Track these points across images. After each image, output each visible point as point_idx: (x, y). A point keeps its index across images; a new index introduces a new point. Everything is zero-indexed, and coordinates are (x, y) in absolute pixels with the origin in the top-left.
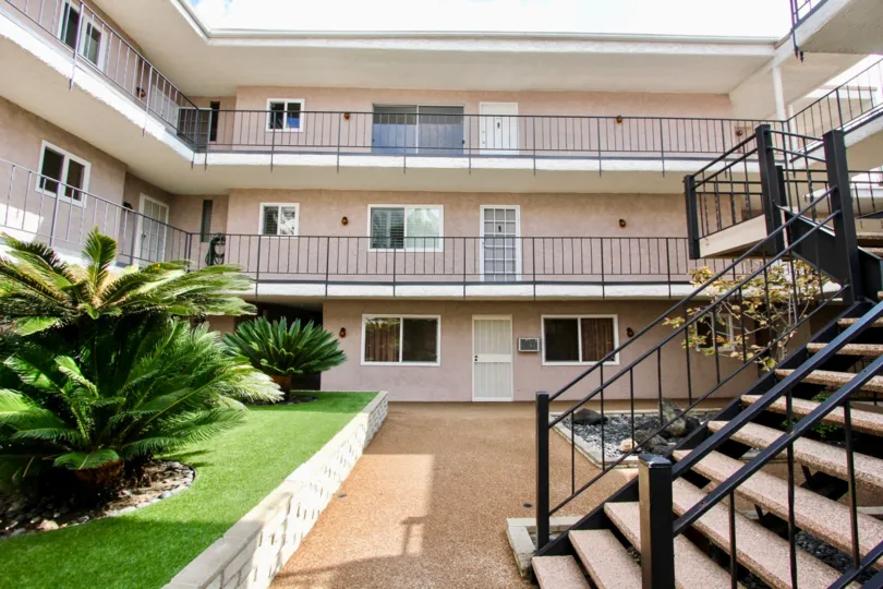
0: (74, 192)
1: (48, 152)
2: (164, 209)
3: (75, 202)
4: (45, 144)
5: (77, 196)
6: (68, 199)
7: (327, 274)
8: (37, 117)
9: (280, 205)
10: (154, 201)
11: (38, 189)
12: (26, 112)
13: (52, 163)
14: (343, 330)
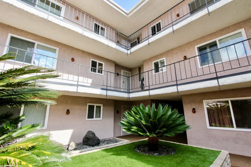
0: (100, 71)
1: (93, 62)
2: (129, 73)
3: (101, 74)
4: (92, 59)
5: (101, 73)
6: (99, 74)
7: (177, 81)
8: (89, 53)
9: (159, 60)
10: (126, 71)
11: (90, 72)
12: (86, 52)
13: (94, 64)
14: (194, 109)
